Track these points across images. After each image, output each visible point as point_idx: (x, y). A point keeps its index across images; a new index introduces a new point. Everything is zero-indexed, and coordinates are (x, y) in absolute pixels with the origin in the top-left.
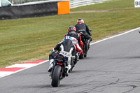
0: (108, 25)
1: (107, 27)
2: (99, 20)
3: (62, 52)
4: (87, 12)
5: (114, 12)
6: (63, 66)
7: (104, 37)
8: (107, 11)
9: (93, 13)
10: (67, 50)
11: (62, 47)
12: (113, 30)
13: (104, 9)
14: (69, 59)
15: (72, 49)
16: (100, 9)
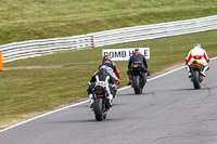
0: (61, 88)
1: (60, 91)
2: (48, 81)
3: (98, 83)
4: (29, 68)
5: (71, 68)
6: (104, 98)
7: (56, 106)
8: (60, 67)
9: (39, 70)
10: (102, 79)
11: (97, 77)
12: (70, 96)
13: (55, 64)
14: (108, 89)
15: (108, 78)
16: (50, 63)
